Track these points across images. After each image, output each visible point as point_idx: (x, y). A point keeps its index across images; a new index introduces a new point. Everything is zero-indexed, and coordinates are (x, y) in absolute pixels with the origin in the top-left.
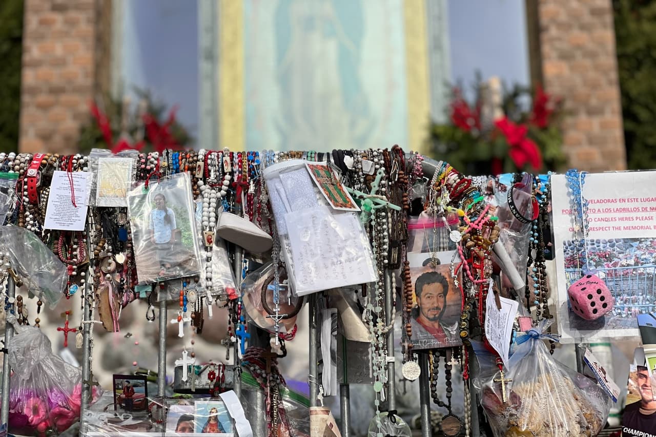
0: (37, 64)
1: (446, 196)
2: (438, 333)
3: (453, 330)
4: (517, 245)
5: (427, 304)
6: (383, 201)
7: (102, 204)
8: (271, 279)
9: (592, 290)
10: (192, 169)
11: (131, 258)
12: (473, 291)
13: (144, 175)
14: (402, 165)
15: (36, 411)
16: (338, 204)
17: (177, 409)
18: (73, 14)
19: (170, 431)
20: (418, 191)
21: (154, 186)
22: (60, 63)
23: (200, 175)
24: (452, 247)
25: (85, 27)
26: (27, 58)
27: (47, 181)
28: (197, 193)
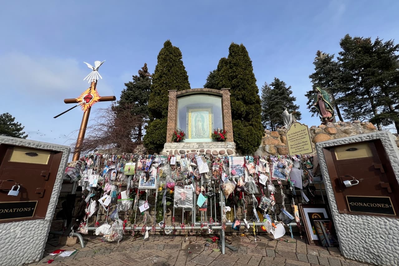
0: (169, 126)
1: (217, 161)
2: (216, 177)
3: (218, 177)
4: (225, 166)
5: (215, 174)
6: (210, 161)
7: (177, 161)
8: (197, 171)
9: (234, 172)
10: (188, 157)
11: (180, 168)
12: (220, 173)
13: (182, 157)
14: (212, 157)
15: (169, 186)
16: (205, 162)
17: (186, 186)
18: (173, 121)
19: (185, 189)
20: (214, 160)
21: (183, 159)
22: (171, 126)
23: (188, 158)
24: (218, 167)
25: (174, 122)
26: (167, 125)
27: (171, 158)
28: (188, 160)
